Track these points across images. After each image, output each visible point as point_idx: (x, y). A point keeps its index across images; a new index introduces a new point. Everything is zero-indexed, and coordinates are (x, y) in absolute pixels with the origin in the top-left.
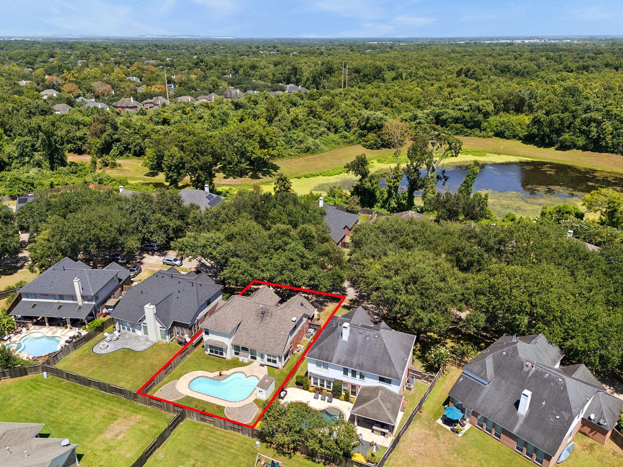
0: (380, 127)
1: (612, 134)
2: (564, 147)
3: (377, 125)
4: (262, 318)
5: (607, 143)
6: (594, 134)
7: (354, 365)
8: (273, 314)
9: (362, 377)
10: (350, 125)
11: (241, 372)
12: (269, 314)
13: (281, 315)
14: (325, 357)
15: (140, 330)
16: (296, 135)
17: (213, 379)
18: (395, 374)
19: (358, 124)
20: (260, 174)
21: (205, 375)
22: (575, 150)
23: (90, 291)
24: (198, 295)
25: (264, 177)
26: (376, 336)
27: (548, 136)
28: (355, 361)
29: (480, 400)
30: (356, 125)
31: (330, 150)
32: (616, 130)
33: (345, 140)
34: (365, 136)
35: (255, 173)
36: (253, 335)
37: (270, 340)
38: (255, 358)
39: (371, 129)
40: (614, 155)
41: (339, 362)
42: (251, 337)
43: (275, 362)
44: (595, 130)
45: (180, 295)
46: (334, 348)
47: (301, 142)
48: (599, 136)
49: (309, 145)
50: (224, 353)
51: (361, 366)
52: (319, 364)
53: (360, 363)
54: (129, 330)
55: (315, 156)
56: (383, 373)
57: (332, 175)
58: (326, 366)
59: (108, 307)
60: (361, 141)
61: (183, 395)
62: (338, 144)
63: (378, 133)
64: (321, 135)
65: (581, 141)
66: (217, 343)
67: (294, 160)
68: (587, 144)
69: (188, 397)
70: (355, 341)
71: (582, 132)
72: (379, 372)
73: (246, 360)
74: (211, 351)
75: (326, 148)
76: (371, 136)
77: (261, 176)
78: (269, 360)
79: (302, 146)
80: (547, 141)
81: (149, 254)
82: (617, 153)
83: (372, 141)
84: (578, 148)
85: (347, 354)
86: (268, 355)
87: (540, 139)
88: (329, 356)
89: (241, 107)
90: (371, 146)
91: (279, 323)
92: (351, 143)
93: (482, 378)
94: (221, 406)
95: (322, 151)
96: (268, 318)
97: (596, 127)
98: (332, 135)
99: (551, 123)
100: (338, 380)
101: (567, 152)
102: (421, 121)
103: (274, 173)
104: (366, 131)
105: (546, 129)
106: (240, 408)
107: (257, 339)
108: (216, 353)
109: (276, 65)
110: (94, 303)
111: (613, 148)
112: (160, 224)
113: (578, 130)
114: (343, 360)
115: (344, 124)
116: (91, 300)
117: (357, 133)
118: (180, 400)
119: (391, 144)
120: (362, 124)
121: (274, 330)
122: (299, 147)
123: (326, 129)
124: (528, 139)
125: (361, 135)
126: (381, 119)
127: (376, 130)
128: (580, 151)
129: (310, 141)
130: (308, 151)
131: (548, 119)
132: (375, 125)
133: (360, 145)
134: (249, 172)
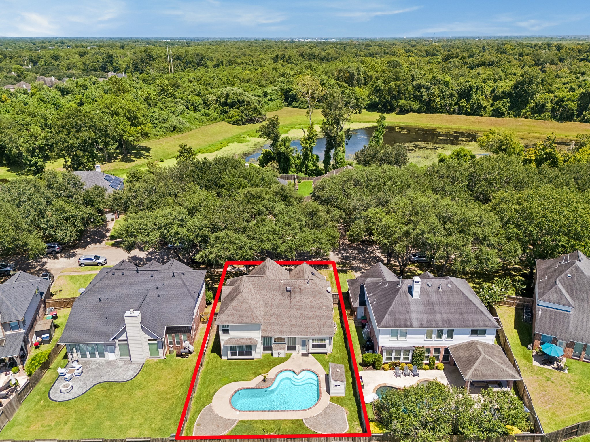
0: (241, 102)
1: (439, 96)
2: (403, 111)
3: (239, 101)
4: (290, 296)
5: (436, 104)
6: (426, 97)
7: (440, 323)
8: (302, 288)
9: (450, 335)
10: (209, 103)
11: (287, 370)
12: (297, 290)
13: (313, 287)
14: (402, 322)
15: (112, 351)
16: (157, 114)
17: (257, 388)
18: (489, 322)
19: (217, 101)
20: (132, 157)
21: (244, 387)
22: (412, 113)
23: (14, 314)
24: (186, 287)
25: (138, 159)
26: (450, 286)
27: (390, 103)
28: (438, 319)
29: (572, 329)
30: (214, 102)
31: (197, 128)
32: (443, 92)
33: (207, 117)
34: (227, 112)
35: (125, 155)
36: (287, 320)
37: (312, 321)
38: (294, 349)
39: (232, 105)
40: (443, 115)
41: (421, 325)
42: (284, 323)
43: (323, 346)
44: (426, 94)
45: (159, 292)
46: (408, 310)
47: (165, 120)
48: (430, 99)
49: (174, 123)
50: (253, 352)
51: (448, 323)
52: (394, 334)
53: (446, 319)
54: (93, 355)
55: (184, 134)
56: (476, 324)
57: (212, 152)
58: (404, 335)
59: (39, 334)
60: (224, 118)
61: (235, 421)
62: (202, 121)
63: (240, 108)
64: (181, 114)
65: (416, 105)
66: (243, 341)
67: (161, 139)
68: (421, 106)
69: (242, 421)
70: (428, 296)
71: (416, 97)
72: (471, 325)
73: (283, 353)
74: (233, 354)
75: (193, 127)
76: (234, 112)
77: (135, 159)
78: (315, 346)
79: (167, 124)
80: (389, 107)
81: (49, 258)
82: (445, 113)
83: (237, 117)
84: (414, 112)
85: (426, 313)
86: (313, 340)
87: (382, 106)
88: (407, 320)
89: (68, 93)
90: (237, 121)
91: (314, 297)
92: (215, 119)
93: (565, 305)
94: (297, 420)
95: (189, 129)
96: (298, 295)
97: (426, 92)
98: (192, 113)
99: (390, 91)
100: (418, 347)
101: (407, 115)
102: (272, 97)
103: (147, 154)
104: (227, 107)
105: (386, 96)
106: (321, 414)
107: (294, 323)
108: (241, 354)
109: (82, 56)
110: (22, 330)
111: (442, 108)
112: (64, 214)
113: (412, 96)
114: (425, 321)
115: (201, 102)
116: (18, 327)
117: (217, 110)
118: (234, 429)
119: (255, 118)
120: (223, 100)
121: (312, 307)
122: (163, 126)
123: (184, 108)
124: (372, 107)
125: (223, 112)
126: (241, 94)
127: (238, 105)
128: (416, 113)
129: (175, 120)
130: (174, 130)
131: (387, 87)
132: (236, 100)
133: (224, 122)
134: (118, 156)
